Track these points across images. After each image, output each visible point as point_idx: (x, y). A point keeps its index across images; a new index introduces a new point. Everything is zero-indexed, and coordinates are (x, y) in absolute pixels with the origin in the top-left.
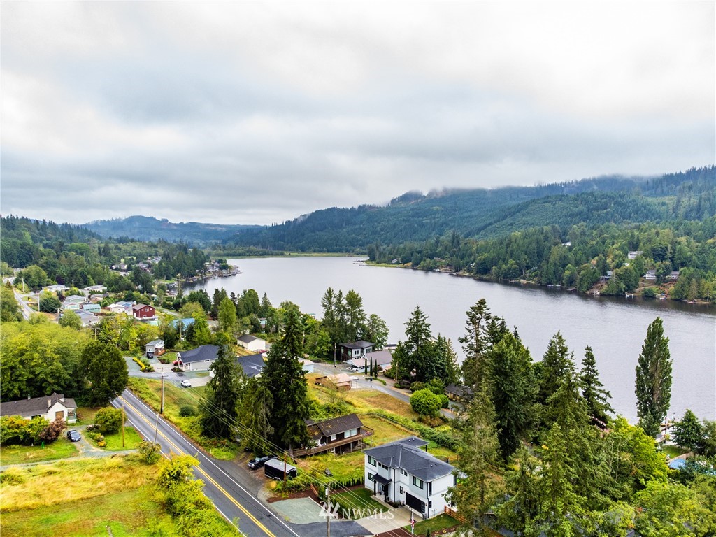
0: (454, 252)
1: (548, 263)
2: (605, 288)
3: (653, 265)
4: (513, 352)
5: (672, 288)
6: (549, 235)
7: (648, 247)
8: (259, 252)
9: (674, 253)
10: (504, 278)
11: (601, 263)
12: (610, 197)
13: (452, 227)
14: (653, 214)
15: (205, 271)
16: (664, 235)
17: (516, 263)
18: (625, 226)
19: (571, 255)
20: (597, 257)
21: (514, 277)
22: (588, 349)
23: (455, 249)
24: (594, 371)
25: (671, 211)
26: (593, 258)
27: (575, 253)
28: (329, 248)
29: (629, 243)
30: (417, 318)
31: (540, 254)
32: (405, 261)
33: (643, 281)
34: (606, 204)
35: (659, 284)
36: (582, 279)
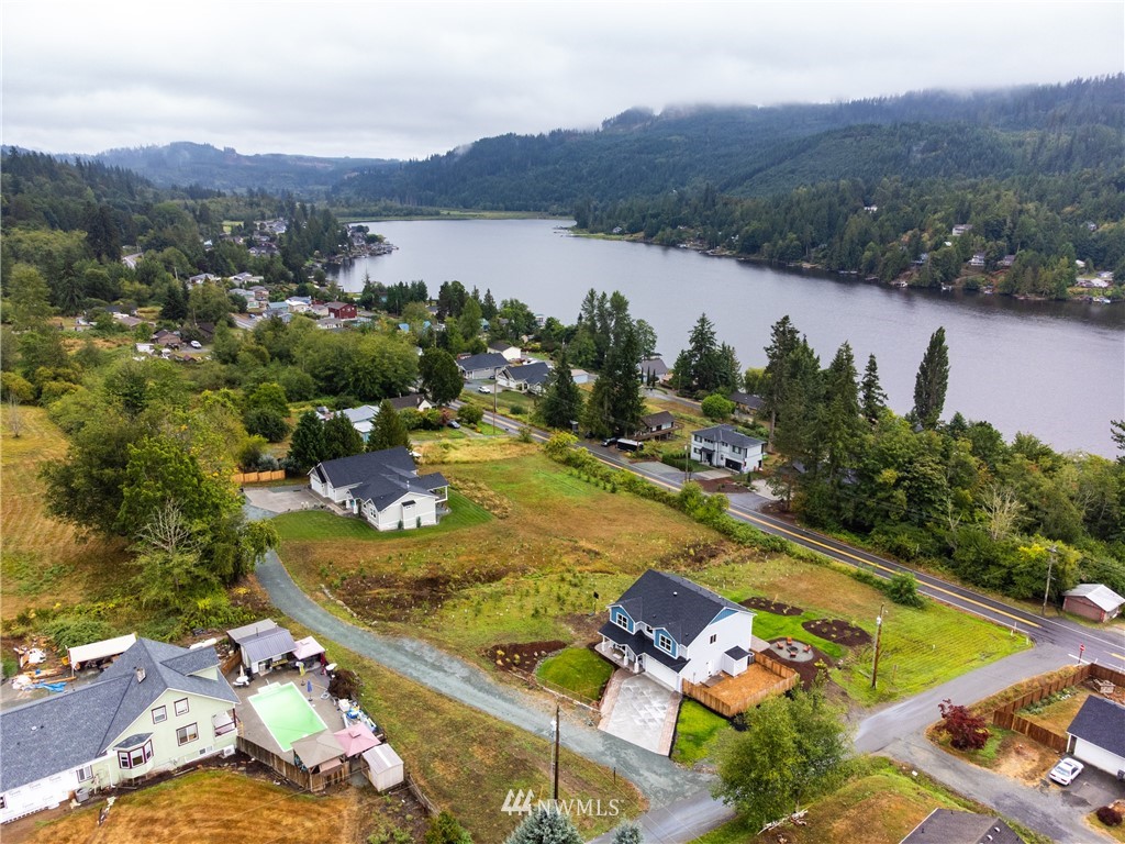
0: (708, 217)
1: (842, 239)
2: (916, 277)
3: (983, 245)
4: (807, 359)
5: (1002, 278)
6: (848, 195)
7: (980, 219)
8: (401, 210)
9: (1014, 228)
10: (780, 259)
11: (913, 243)
12: (944, 132)
13: (701, 171)
14: (1003, 161)
15: (350, 246)
16: (1007, 200)
17: (798, 239)
18: (957, 183)
19: (875, 230)
20: (910, 232)
21: (793, 259)
22: (872, 356)
23: (708, 213)
24: (875, 376)
25: (1029, 156)
26: (905, 232)
27: (881, 226)
28: (508, 204)
29: (957, 212)
30: (702, 326)
31: (832, 226)
32: (632, 230)
33: (967, 268)
34: (936, 142)
35: (987, 273)
36: (886, 264)
